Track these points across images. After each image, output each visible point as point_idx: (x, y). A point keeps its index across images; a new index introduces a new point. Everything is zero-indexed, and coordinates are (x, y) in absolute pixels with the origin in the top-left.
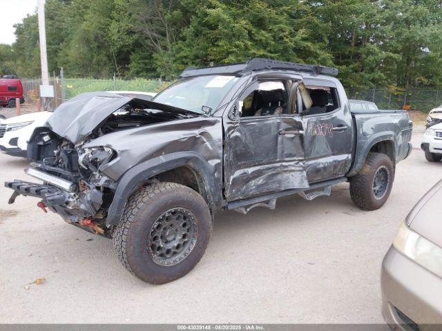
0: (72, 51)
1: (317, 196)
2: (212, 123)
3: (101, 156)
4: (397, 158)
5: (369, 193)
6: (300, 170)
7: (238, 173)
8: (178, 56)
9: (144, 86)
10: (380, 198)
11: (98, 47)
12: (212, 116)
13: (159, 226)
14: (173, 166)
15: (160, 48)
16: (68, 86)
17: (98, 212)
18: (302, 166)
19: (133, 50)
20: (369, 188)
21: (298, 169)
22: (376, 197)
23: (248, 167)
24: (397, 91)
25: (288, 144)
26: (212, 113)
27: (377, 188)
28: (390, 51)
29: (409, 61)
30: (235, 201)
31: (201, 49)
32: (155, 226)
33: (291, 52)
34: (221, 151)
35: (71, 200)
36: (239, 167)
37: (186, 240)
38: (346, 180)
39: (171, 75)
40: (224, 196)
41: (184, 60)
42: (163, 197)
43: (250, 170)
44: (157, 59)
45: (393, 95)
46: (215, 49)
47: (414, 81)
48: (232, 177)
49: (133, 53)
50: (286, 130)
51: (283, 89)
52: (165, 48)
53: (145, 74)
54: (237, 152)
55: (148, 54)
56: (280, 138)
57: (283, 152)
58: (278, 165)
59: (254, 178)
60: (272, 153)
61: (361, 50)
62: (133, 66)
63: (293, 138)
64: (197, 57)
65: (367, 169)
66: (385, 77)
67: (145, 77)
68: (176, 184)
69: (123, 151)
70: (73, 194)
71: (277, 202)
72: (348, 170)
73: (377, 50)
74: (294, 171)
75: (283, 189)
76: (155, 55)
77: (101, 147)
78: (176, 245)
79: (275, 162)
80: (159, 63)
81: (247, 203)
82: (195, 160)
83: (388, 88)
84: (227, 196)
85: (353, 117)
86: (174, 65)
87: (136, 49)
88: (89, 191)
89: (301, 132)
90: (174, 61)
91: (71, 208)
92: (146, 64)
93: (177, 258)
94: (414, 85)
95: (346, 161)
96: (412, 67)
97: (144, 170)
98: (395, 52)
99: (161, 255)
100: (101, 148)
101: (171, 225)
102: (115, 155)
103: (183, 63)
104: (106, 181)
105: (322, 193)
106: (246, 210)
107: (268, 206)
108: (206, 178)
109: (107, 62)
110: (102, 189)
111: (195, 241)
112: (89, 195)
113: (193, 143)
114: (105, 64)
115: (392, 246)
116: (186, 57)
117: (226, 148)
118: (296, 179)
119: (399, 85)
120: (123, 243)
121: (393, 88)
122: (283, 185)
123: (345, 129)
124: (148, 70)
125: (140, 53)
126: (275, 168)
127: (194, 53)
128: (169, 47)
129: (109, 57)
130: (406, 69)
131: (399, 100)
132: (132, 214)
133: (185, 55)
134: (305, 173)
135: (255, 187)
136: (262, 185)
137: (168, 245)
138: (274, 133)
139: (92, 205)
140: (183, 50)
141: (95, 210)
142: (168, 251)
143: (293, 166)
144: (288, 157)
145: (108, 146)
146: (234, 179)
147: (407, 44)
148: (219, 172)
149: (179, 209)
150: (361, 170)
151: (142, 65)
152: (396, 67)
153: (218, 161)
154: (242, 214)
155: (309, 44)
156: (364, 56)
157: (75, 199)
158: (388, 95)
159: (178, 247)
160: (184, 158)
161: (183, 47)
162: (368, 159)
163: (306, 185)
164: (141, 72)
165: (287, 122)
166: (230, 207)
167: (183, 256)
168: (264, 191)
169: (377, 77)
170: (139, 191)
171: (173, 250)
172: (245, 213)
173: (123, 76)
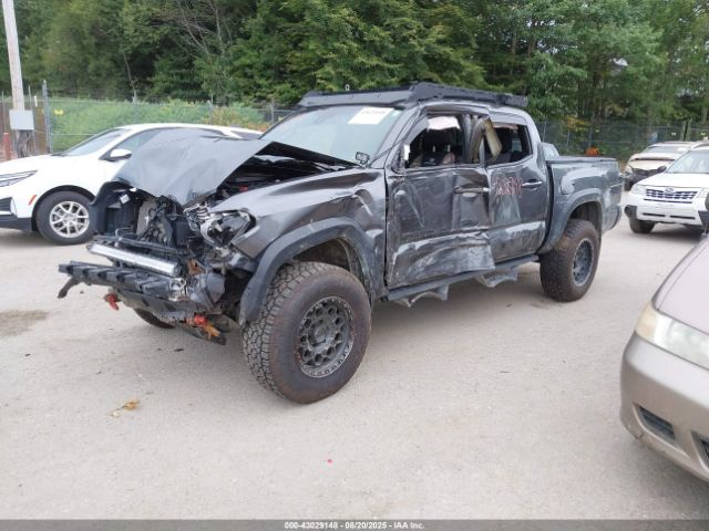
0: (50, 50)
1: (500, 281)
2: (370, 178)
3: (235, 225)
4: (603, 228)
5: (567, 277)
6: (482, 245)
7: (403, 249)
8: (237, 63)
9: (184, 114)
10: (581, 285)
11: (97, 45)
12: (369, 166)
13: (308, 322)
14: (322, 240)
15: (206, 51)
16: (57, 112)
17: (215, 304)
18: (484, 239)
19: (160, 52)
20: (568, 270)
21: (480, 242)
22: (576, 283)
23: (415, 241)
24: (578, 125)
25: (466, 207)
26: (369, 162)
27: (577, 270)
28: (570, 64)
29: (596, 79)
30: (398, 288)
31: (275, 53)
32: (303, 322)
33: (420, 61)
34: (384, 218)
35: (176, 288)
36: (404, 241)
37: (339, 342)
38: (537, 258)
39: (226, 94)
40: (385, 281)
41: (248, 71)
42: (316, 281)
43: (419, 244)
44: (200, 69)
45: (572, 131)
46: (298, 54)
47: (603, 110)
48: (395, 255)
49: (158, 57)
50: (465, 186)
51: (458, 127)
52: (215, 50)
53: (181, 92)
54: (404, 219)
55: (185, 59)
56: (456, 198)
57: (460, 218)
58: (453, 237)
59: (422, 256)
60: (443, 220)
61: (527, 61)
62: (160, 79)
63: (473, 199)
64: (267, 66)
65: (566, 243)
66: (562, 105)
67: (183, 98)
68: (322, 264)
69: (264, 217)
70: (180, 279)
71: (450, 290)
72: (540, 243)
73: (550, 62)
74: (474, 245)
75: (459, 271)
76: (197, 62)
77: (236, 211)
78: (327, 348)
79: (448, 234)
80: (206, 76)
81: (411, 292)
82: (350, 229)
83: (565, 121)
84: (389, 281)
85: (549, 168)
86: (231, 79)
87: (164, 50)
88: (202, 275)
89: (485, 189)
90: (232, 72)
91: (175, 300)
92: (182, 77)
93: (328, 366)
94: (602, 116)
95: (538, 231)
96: (600, 89)
97: (289, 243)
98: (576, 66)
99: (309, 363)
100: (235, 213)
101: (321, 321)
102: (253, 222)
103: (245, 75)
104: (241, 260)
105: (506, 278)
106: (410, 301)
107: (437, 295)
108: (364, 255)
109: (113, 70)
110: (223, 272)
111: (351, 344)
112: (203, 281)
113: (347, 206)
114: (110, 75)
115: (635, 336)
116: (250, 66)
117: (389, 214)
118: (477, 258)
119: (581, 117)
120: (264, 346)
121: (573, 120)
122: (459, 266)
123: (539, 185)
124: (185, 87)
125: (173, 57)
126: (449, 241)
127: (263, 59)
128: (222, 48)
129: (117, 62)
130: (592, 93)
131: (582, 140)
132: (275, 305)
133: (248, 62)
134: (489, 249)
135: (422, 269)
136: (432, 266)
137: (318, 348)
138: (448, 191)
139: (208, 294)
140: (245, 54)
141: (212, 302)
142: (318, 357)
143: (473, 238)
144: (466, 225)
145: (244, 210)
146: (398, 257)
147: (595, 53)
148: (380, 248)
149: (333, 298)
150: (558, 244)
151: (176, 78)
152: (576, 89)
153: (379, 232)
154: (406, 307)
155: (448, 50)
156: (531, 71)
157: (182, 287)
158: (566, 132)
159: (329, 352)
160: (337, 227)
161: (245, 50)
162: (568, 230)
163: (491, 266)
164: (174, 89)
165: (465, 175)
166: (391, 297)
167: (336, 364)
168: (436, 274)
169: (550, 104)
170: (278, 274)
171: (324, 356)
172: (409, 305)
173: (141, 95)
